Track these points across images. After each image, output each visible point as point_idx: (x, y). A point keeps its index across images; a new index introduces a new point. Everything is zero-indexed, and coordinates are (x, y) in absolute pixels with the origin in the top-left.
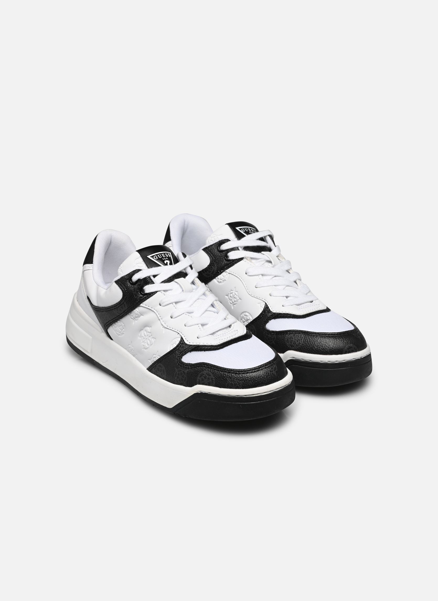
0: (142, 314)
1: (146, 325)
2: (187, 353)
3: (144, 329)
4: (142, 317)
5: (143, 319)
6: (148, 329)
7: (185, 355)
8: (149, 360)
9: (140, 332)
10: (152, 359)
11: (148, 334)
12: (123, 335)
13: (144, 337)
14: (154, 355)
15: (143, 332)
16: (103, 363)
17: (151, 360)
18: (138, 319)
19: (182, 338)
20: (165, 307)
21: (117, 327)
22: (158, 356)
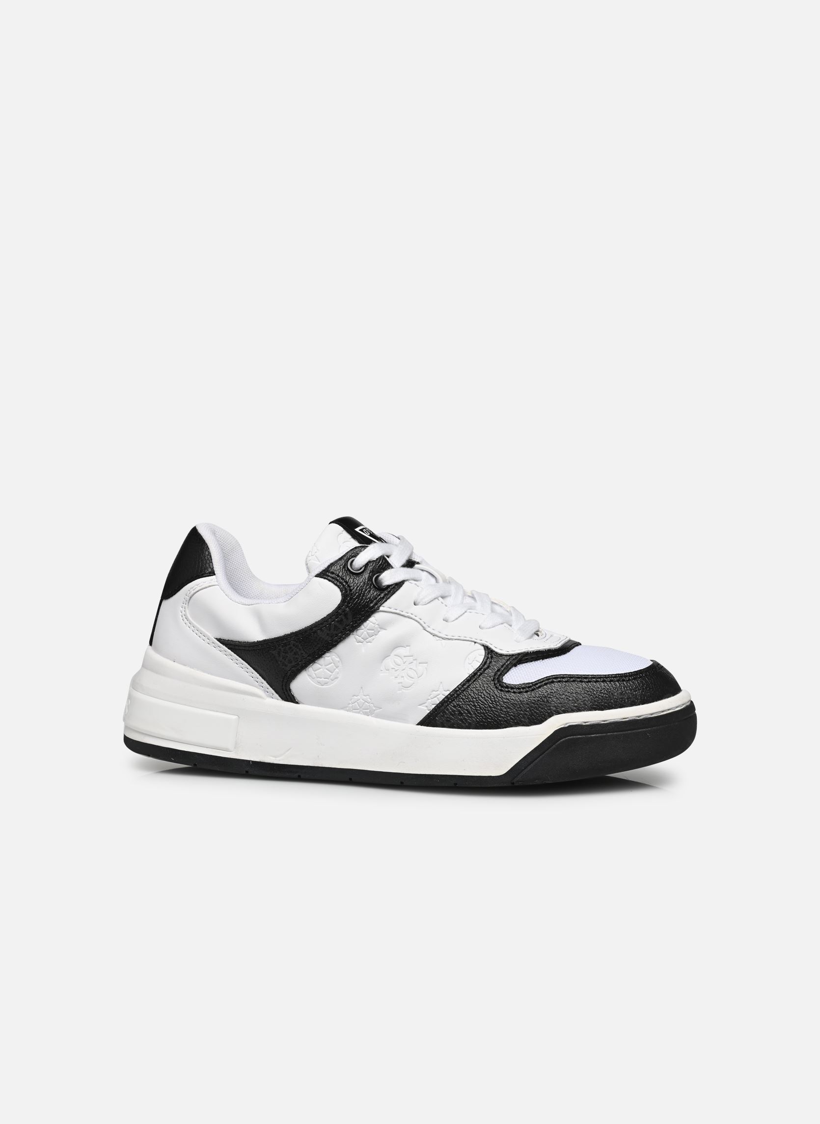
0: (382, 627)
1: (397, 645)
2: (510, 668)
3: (392, 655)
4: (382, 632)
5: (385, 637)
6: (401, 651)
7: (508, 674)
8: (420, 705)
9: (382, 662)
10: (430, 701)
11: (405, 660)
12: (336, 681)
13: (396, 669)
14: (434, 692)
15: (389, 662)
16: (275, 757)
17: (426, 705)
18: (373, 639)
19: (486, 648)
20: (429, 604)
21: (320, 668)
22: (444, 692)
